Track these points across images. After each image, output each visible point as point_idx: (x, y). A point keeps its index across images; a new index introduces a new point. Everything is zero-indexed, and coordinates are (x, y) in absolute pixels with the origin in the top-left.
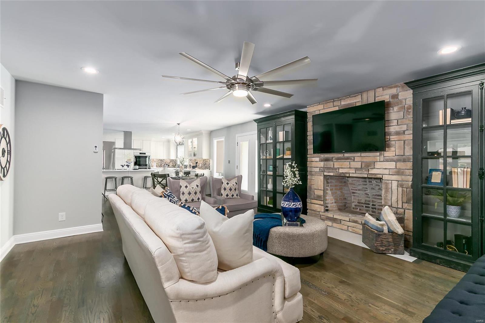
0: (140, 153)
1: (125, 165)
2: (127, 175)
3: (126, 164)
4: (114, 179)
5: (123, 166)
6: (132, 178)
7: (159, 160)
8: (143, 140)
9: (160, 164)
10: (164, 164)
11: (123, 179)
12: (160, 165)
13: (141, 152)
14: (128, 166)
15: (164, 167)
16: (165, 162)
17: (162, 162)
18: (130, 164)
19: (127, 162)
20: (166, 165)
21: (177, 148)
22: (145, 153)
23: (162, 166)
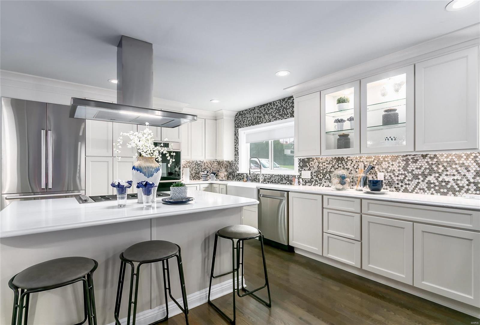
1: (130, 183)
5: (122, 189)
10: (206, 172)
15: (208, 178)
17: (198, 169)
18: (152, 175)
19: (138, 170)
20: (213, 174)
21: (236, 134)
22: (168, 144)
23: (199, 178)
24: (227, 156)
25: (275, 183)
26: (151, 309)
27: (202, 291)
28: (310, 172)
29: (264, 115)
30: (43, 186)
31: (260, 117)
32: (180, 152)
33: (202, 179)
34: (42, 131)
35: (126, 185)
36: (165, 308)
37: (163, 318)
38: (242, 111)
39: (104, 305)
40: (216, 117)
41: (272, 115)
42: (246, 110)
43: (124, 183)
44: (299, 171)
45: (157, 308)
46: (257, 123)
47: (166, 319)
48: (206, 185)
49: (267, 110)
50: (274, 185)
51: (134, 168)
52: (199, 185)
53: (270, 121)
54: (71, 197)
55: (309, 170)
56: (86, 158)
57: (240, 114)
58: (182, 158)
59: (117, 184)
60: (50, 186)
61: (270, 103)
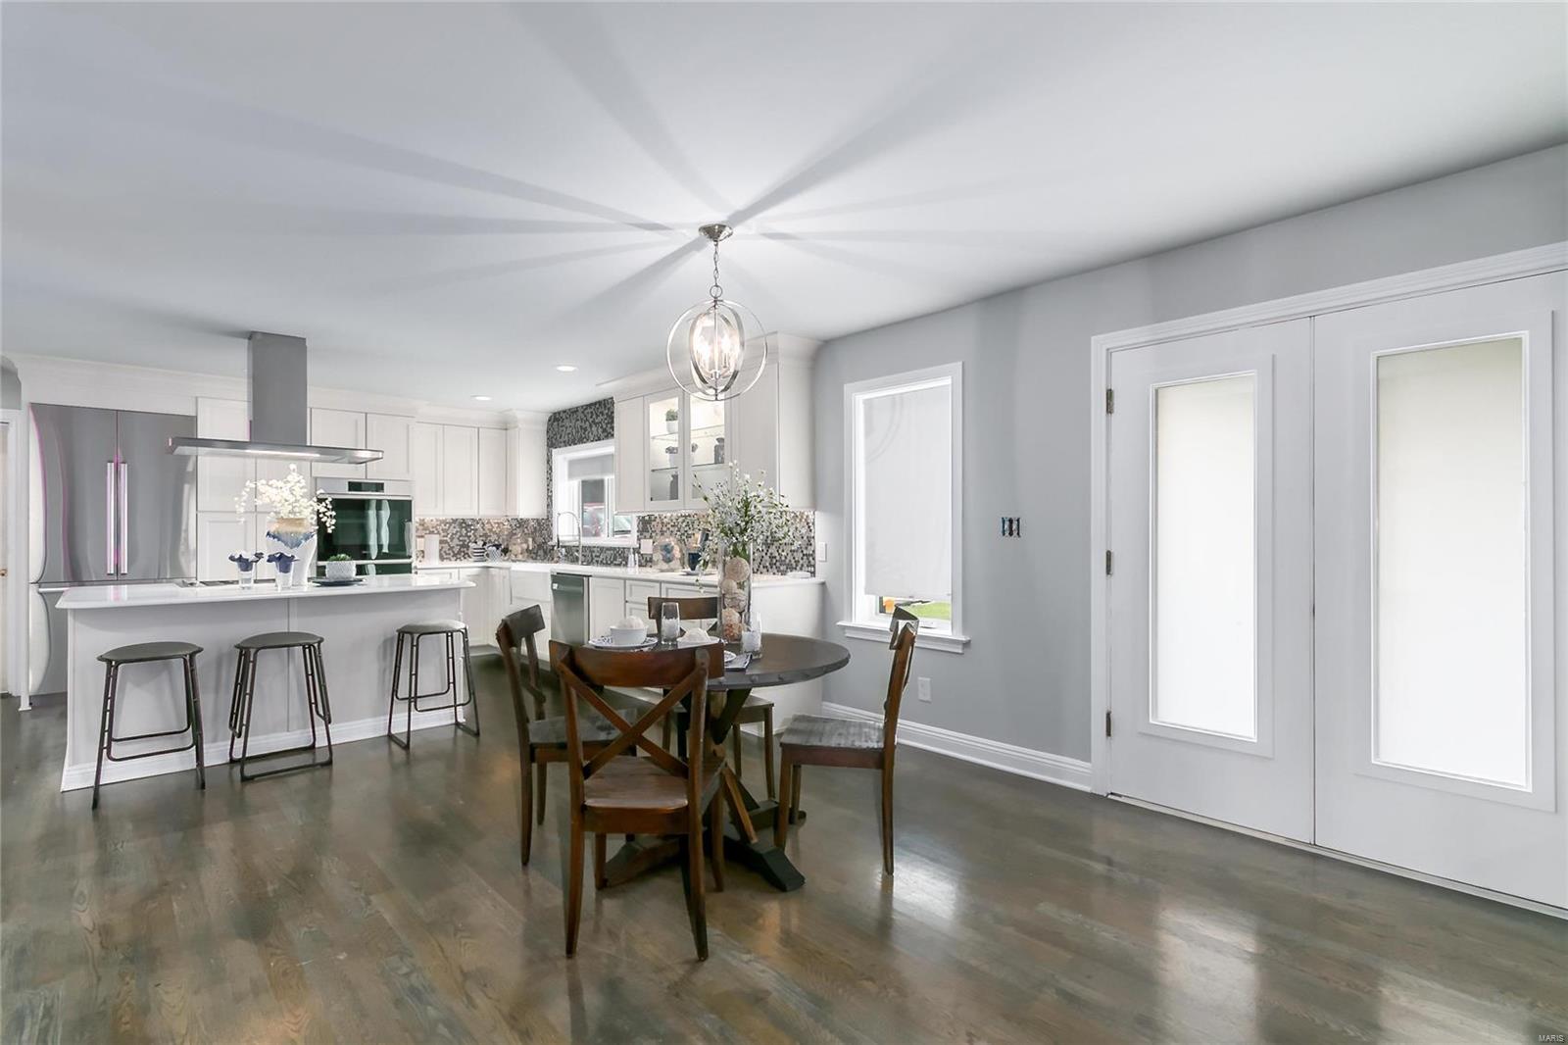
0: (354, 486)
1: (259, 556)
2: (278, 626)
3: (269, 547)
4: (178, 665)
5: (245, 564)
6: (312, 648)
7: (454, 521)
8: (366, 414)
9: (456, 541)
10: (480, 543)
11: (246, 655)
12: (456, 550)
13: (357, 474)
14: (283, 562)
15: (483, 555)
16: (481, 532)
17: (466, 535)
18: (298, 545)
19: (274, 537)
20: (494, 548)
21: (549, 461)
22: (382, 484)
23: (466, 556)
24: (528, 507)
25: (607, 563)
26: (288, 731)
27: (378, 719)
28: (651, 541)
29: (591, 426)
30: (111, 570)
31: (585, 430)
32: (410, 501)
33: (474, 558)
34: (109, 464)
35: (251, 558)
36: (311, 734)
37: (308, 745)
38: (559, 413)
39: (216, 716)
40: (506, 423)
41: (602, 427)
42: (564, 412)
43: (249, 556)
44: (639, 539)
45: (299, 732)
46: (581, 441)
47: (313, 747)
48: (475, 571)
49: (594, 416)
50: (605, 568)
51: (268, 534)
52: (457, 570)
53: (599, 439)
54: (167, 582)
55: (651, 537)
56: (199, 515)
57: (556, 420)
58: (417, 513)
59: (237, 557)
60: (124, 569)
61: (600, 402)
